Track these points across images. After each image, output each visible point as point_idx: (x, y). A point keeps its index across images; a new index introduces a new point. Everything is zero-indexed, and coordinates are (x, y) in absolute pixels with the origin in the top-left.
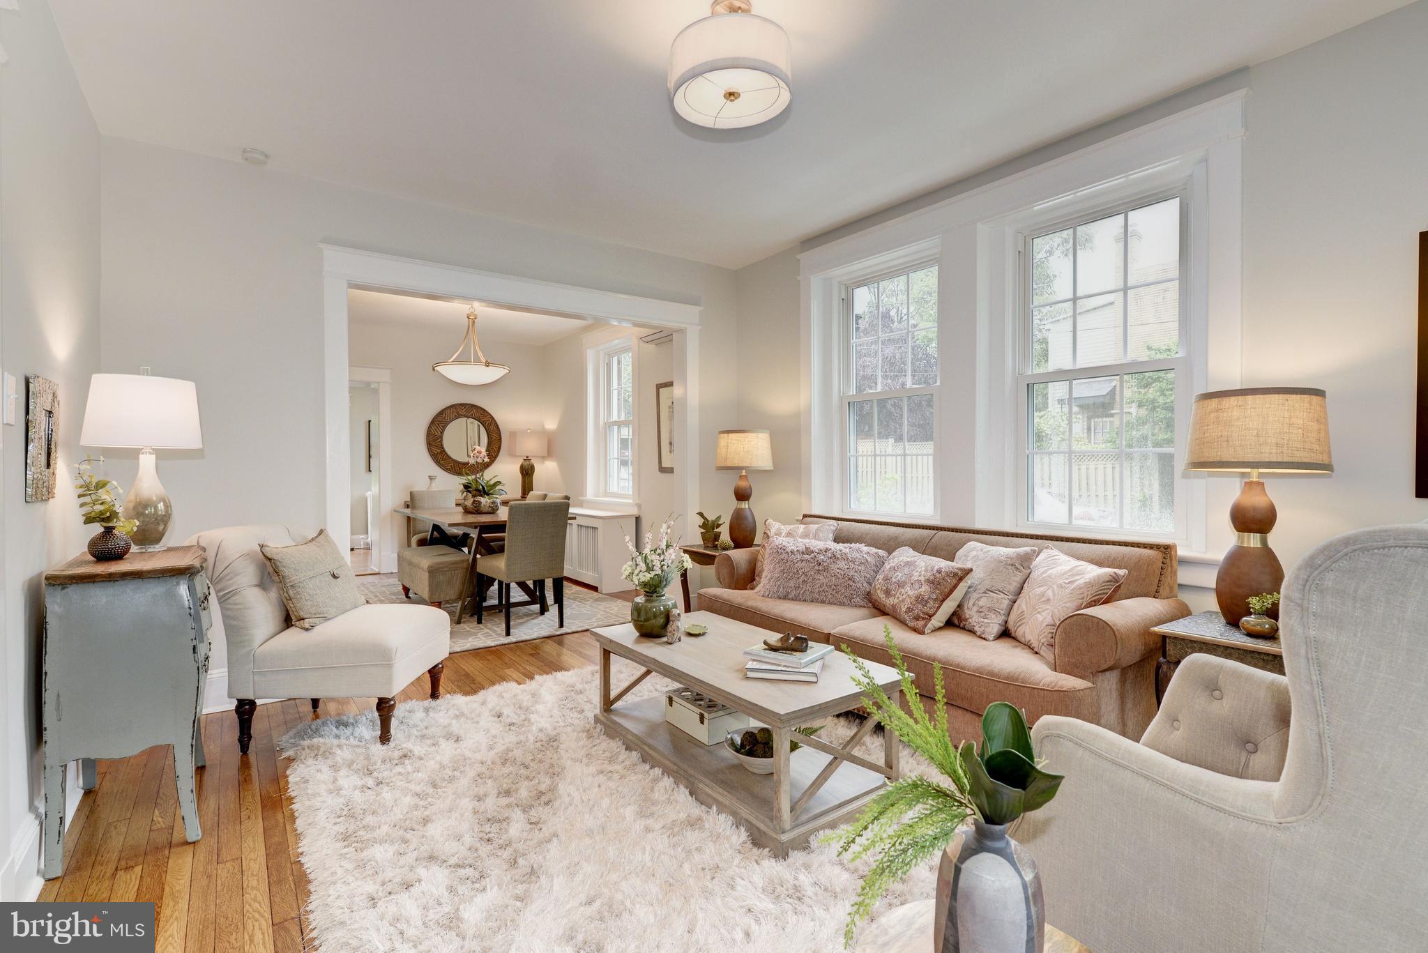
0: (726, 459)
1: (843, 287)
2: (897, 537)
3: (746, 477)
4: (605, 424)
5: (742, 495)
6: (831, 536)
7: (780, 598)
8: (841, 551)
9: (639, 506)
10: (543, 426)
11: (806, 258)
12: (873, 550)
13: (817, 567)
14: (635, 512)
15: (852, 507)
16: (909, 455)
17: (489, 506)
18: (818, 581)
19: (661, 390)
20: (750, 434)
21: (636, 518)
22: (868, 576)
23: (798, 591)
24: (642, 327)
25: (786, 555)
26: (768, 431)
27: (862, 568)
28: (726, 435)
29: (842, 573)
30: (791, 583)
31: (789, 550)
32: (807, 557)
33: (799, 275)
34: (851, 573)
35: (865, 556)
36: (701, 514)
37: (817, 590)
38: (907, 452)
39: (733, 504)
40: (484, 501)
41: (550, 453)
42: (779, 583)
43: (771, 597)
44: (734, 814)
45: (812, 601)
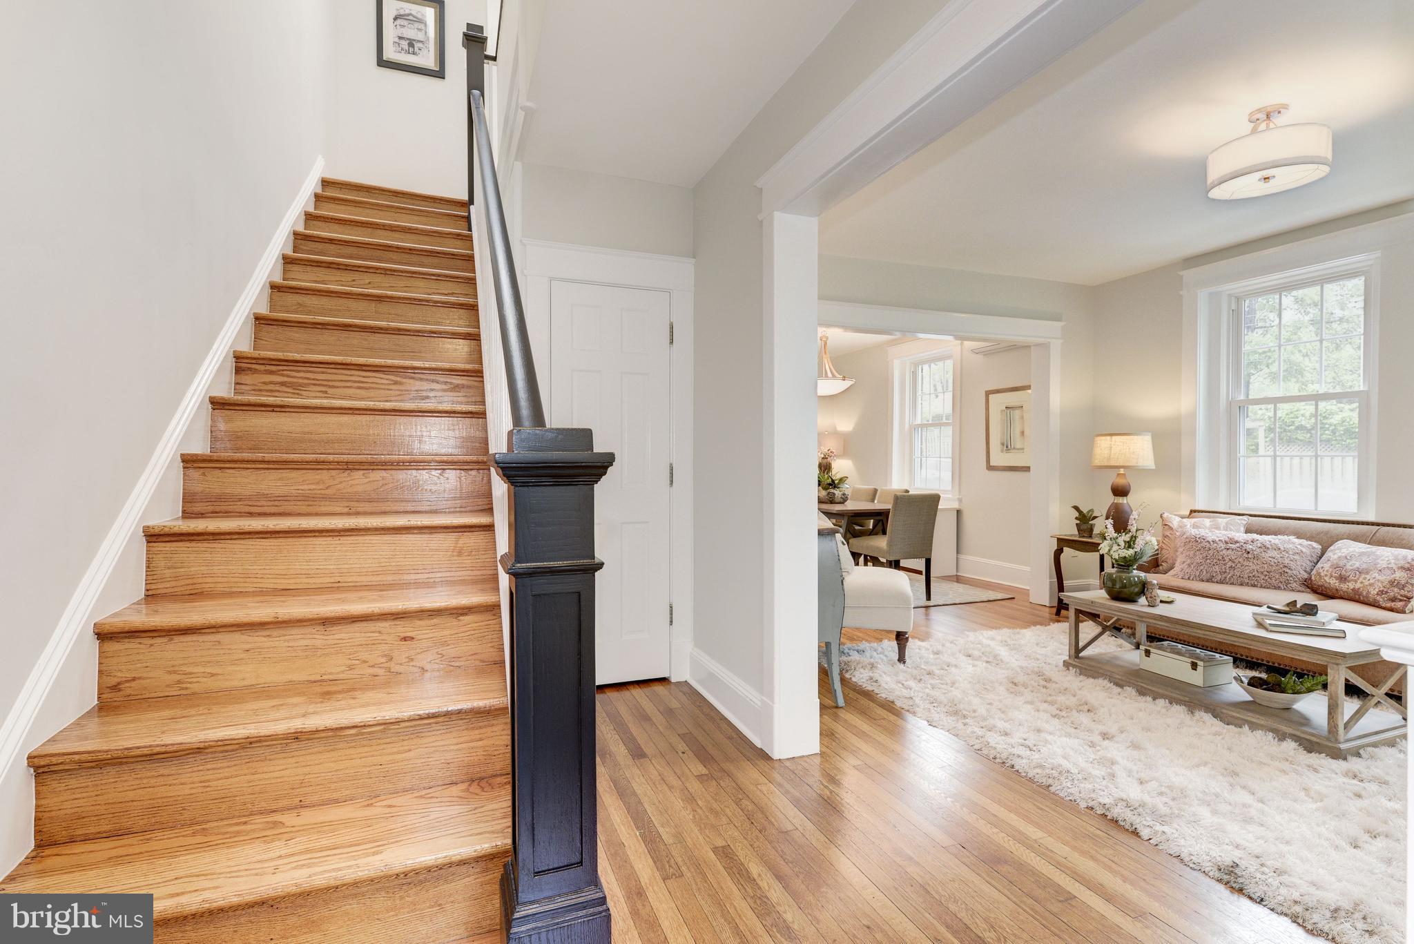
0: (1109, 459)
1: (1233, 299)
2: (1328, 532)
3: (1124, 475)
4: (910, 426)
5: (1120, 491)
6: (1242, 529)
7: (1203, 581)
8: (1270, 542)
9: (960, 500)
10: (835, 428)
11: (1189, 274)
12: (1305, 542)
13: (1246, 555)
14: (956, 505)
15: (1241, 504)
16: (1278, 456)
17: (841, 498)
18: (1247, 568)
19: (991, 396)
20: (1136, 437)
21: (958, 511)
22: (1304, 565)
23: (1224, 576)
24: (978, 341)
25: (1208, 545)
26: (1150, 434)
27: (1297, 557)
28: (1109, 438)
29: (1276, 561)
30: (1217, 568)
31: (1210, 539)
32: (1233, 546)
33: (1182, 290)
34: (1287, 561)
35: (1299, 547)
36: (1076, 508)
37: (1246, 576)
38: (1278, 453)
39: (1110, 499)
40: (837, 492)
41: (845, 453)
42: (1202, 567)
43: (1193, 580)
44: (1275, 731)
45: (1242, 585)
